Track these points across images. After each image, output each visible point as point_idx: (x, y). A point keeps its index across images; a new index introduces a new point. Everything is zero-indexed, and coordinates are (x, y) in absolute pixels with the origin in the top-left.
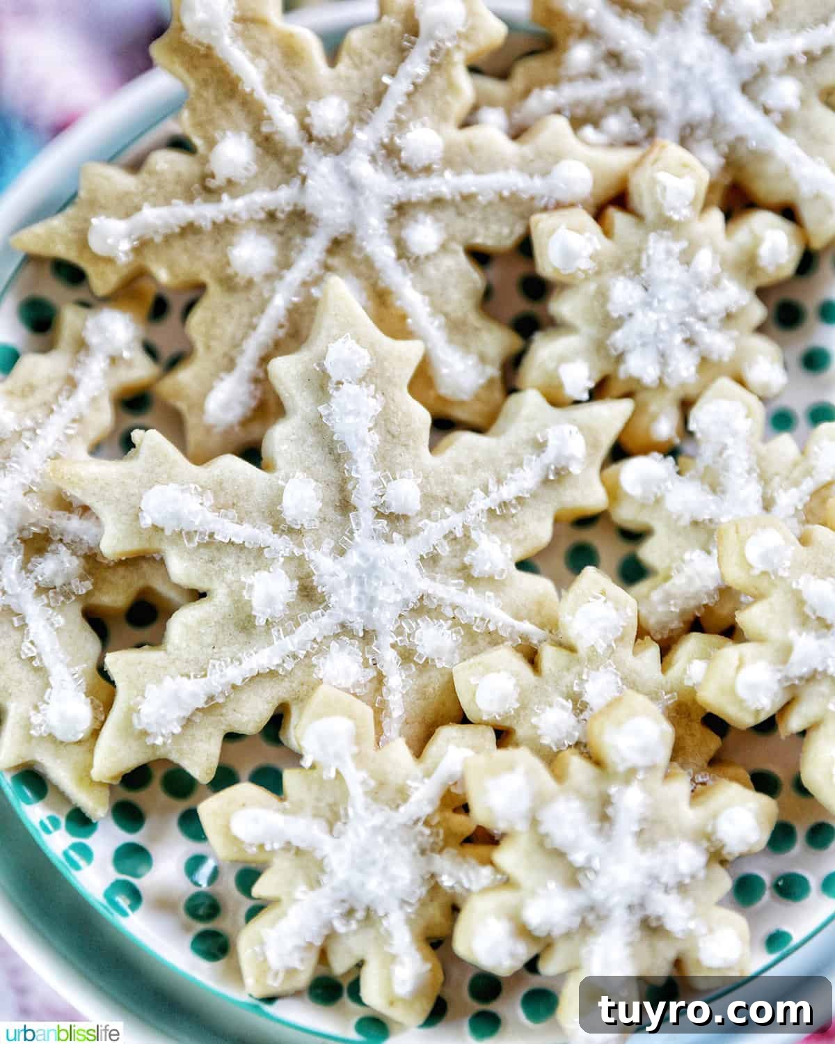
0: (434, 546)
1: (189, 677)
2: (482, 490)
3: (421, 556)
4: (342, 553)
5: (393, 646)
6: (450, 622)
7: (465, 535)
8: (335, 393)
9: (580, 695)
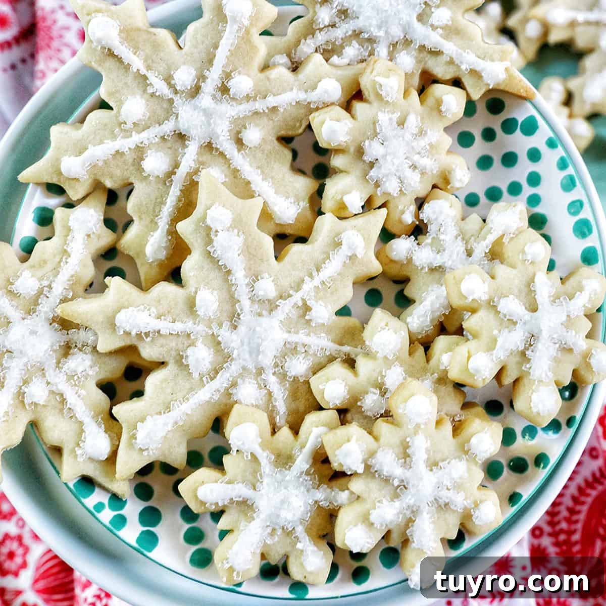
0: (287, 314)
1: (160, 413)
2: (309, 277)
3: (281, 321)
4: (235, 327)
5: (274, 374)
6: (303, 355)
7: (304, 304)
8: (215, 238)
9: (383, 384)
